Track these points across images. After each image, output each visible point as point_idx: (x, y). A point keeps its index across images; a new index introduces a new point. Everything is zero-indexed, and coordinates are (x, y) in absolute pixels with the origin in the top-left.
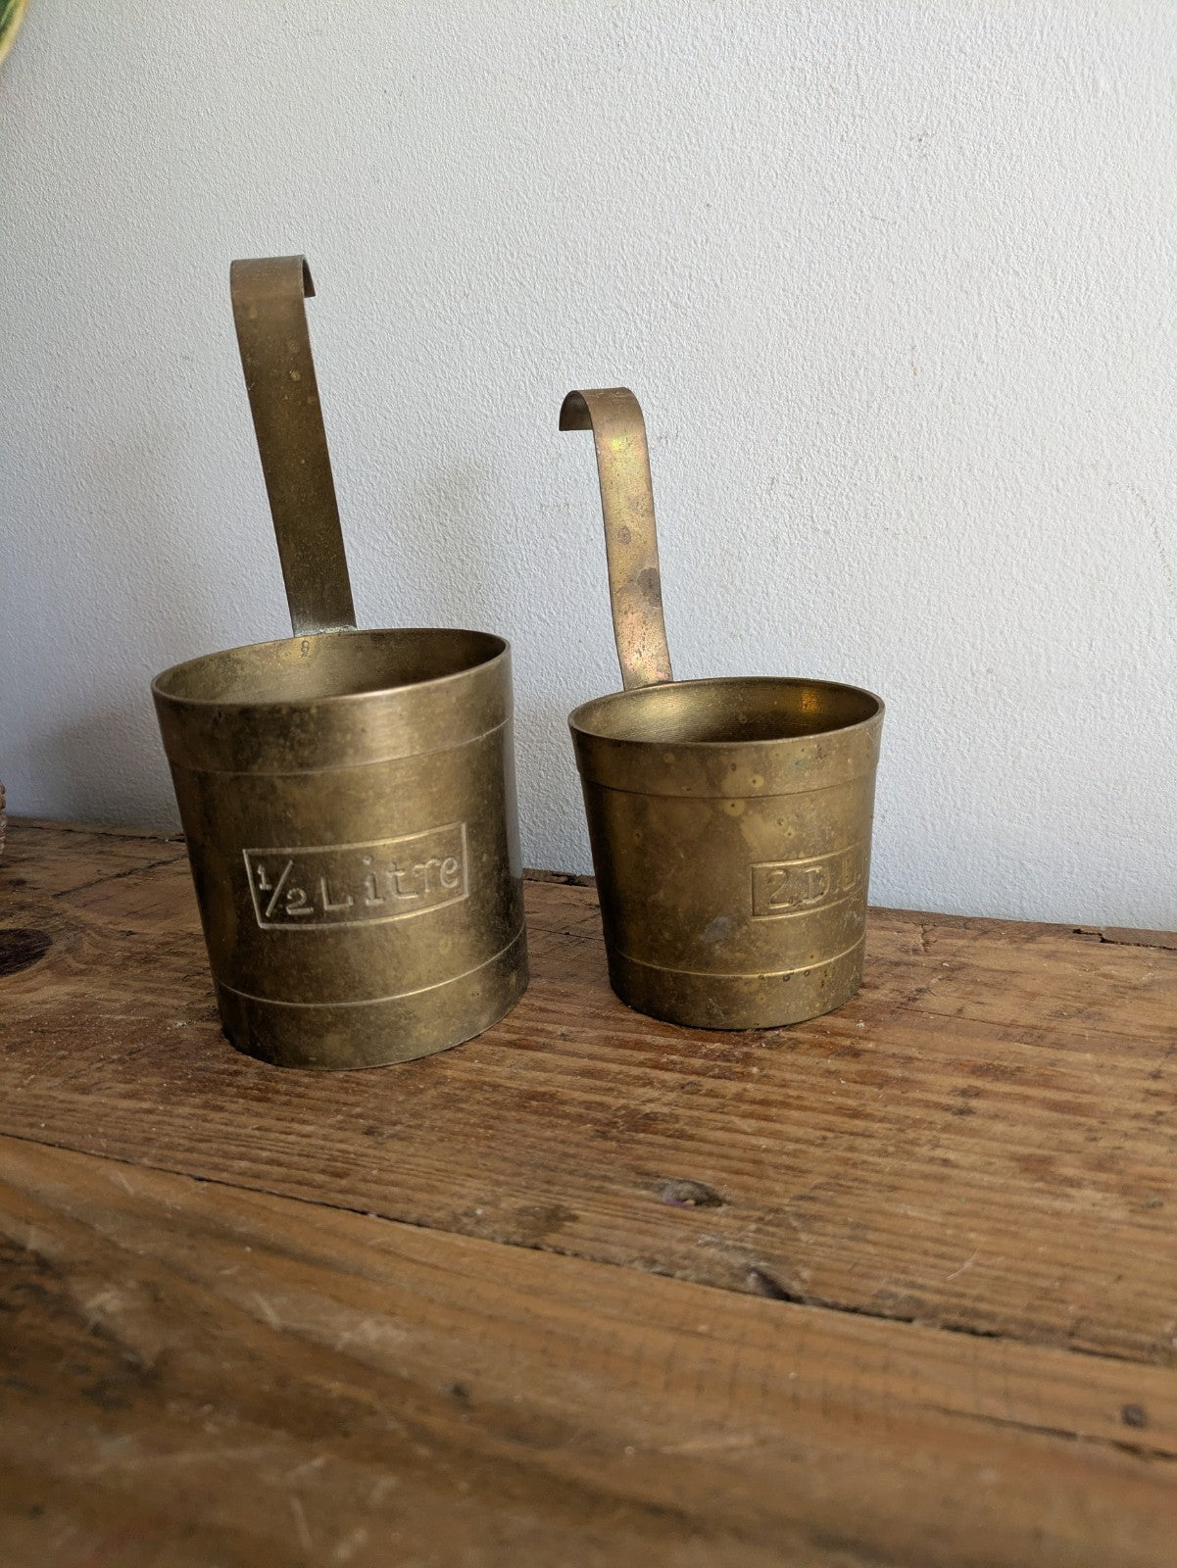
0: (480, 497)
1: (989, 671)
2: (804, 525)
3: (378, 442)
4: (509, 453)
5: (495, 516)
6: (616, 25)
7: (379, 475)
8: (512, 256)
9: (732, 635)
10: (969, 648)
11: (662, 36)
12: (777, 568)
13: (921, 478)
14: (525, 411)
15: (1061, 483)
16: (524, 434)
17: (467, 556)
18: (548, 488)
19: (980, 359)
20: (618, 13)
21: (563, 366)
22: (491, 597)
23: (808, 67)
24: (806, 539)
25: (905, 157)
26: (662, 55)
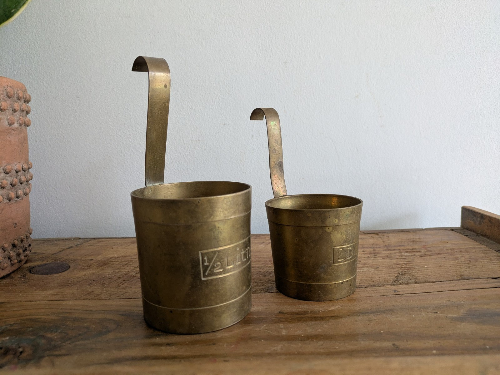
0: (173, 138)
1: (303, 178)
2: (260, 146)
3: (142, 123)
4: (183, 127)
5: (178, 143)
6: (214, 29)
7: (142, 132)
8: (185, 78)
9: (243, 172)
10: (298, 173)
11: (226, 33)
12: (254, 156)
13: (287, 136)
14: (187, 117)
15: (316, 137)
16: (187, 122)
17: (169, 154)
18: (194, 136)
19: (299, 110)
20: (215, 26)
21: (199, 106)
22: (176, 164)
23: (260, 45)
24: (261, 149)
25: (282, 66)
26: (226, 37)
